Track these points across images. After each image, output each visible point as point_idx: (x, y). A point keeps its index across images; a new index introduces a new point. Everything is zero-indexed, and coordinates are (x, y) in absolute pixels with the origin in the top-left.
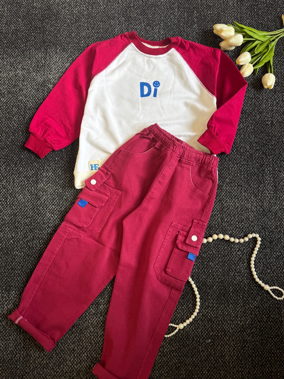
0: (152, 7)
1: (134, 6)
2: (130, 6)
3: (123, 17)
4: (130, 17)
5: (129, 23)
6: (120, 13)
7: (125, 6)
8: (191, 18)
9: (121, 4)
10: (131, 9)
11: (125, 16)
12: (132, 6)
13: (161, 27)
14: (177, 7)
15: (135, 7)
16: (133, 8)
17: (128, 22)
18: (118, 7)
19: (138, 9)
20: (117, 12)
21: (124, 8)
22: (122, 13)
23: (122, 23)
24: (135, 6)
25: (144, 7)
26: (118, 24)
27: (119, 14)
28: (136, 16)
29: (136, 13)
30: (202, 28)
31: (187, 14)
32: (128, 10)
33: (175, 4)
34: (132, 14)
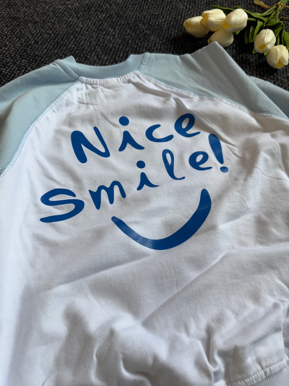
0: (68, 36)
1: (36, 42)
2: (30, 44)
3: (22, 59)
4: (37, 55)
5: (38, 63)
6: (15, 55)
7: (19, 46)
8: (140, 32)
9: (12, 46)
10: (32, 47)
11: (27, 57)
12: (32, 43)
13: (99, 52)
14: (109, 27)
15: (40, 43)
16: (36, 44)
17: (35, 62)
18: (8, 50)
19: (45, 44)
20: (8, 56)
21: (19, 49)
22: (19, 54)
23: (25, 66)
24: (38, 42)
25: (55, 39)
26: (19, 70)
27: (12, 58)
28: (47, 51)
29: (46, 48)
30: (165, 37)
31: (130, 30)
32: (29, 49)
33: (104, 25)
34: (37, 51)
